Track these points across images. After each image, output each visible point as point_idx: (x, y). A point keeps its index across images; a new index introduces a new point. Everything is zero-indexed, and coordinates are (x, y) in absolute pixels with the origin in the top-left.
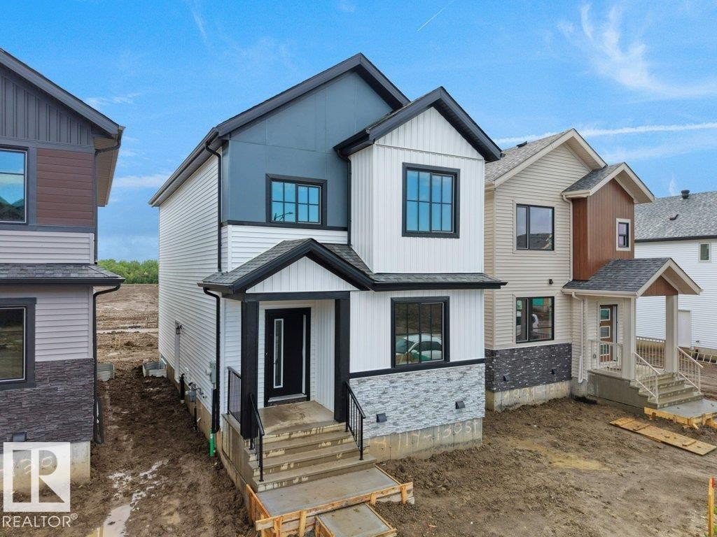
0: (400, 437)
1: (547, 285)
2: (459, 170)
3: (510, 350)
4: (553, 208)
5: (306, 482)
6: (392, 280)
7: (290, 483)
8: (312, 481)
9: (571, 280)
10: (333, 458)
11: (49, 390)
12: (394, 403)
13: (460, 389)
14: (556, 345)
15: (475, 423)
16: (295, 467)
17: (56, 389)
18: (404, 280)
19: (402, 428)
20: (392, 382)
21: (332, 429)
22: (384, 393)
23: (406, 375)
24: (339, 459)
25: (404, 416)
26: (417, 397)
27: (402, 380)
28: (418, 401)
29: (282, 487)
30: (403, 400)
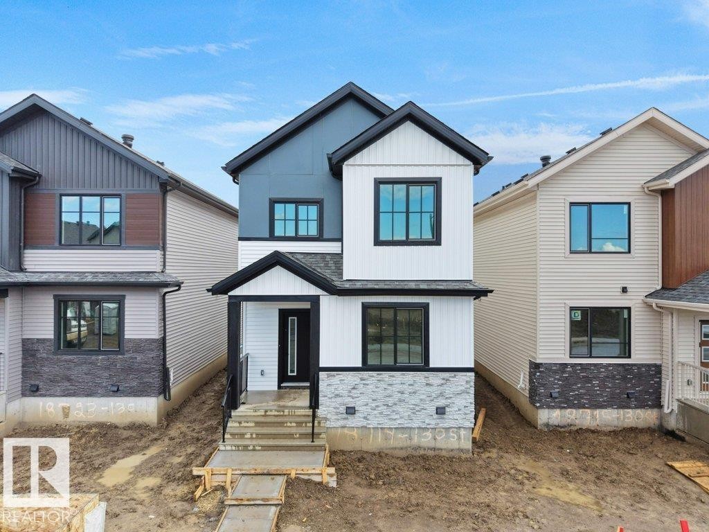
0: (372, 432)
1: (619, 294)
2: (441, 178)
3: (561, 364)
4: (629, 204)
5: (259, 450)
6: (358, 286)
7: (246, 448)
8: (264, 450)
9: (659, 287)
10: (291, 436)
11: (132, 358)
12: (363, 400)
13: (441, 395)
14: (635, 365)
15: (462, 432)
16: (257, 438)
17: (136, 358)
18: (370, 286)
19: (373, 423)
20: (362, 379)
21: (304, 413)
22: (354, 388)
23: (378, 374)
24: (296, 438)
25: (376, 412)
26: (390, 396)
27: (373, 378)
28: (390, 401)
29: (239, 450)
30: (374, 397)
